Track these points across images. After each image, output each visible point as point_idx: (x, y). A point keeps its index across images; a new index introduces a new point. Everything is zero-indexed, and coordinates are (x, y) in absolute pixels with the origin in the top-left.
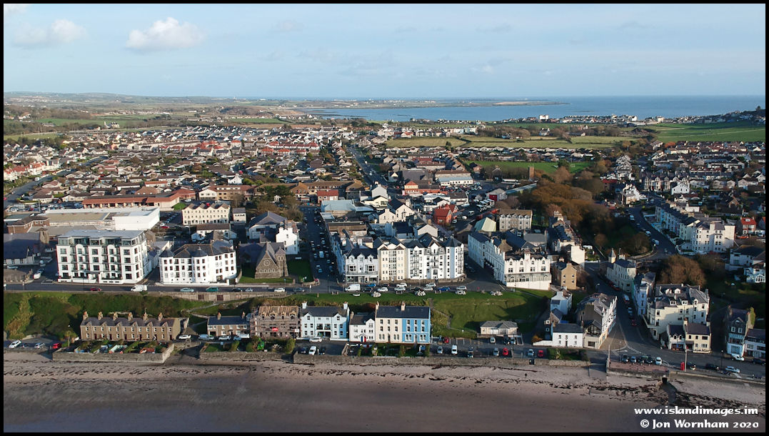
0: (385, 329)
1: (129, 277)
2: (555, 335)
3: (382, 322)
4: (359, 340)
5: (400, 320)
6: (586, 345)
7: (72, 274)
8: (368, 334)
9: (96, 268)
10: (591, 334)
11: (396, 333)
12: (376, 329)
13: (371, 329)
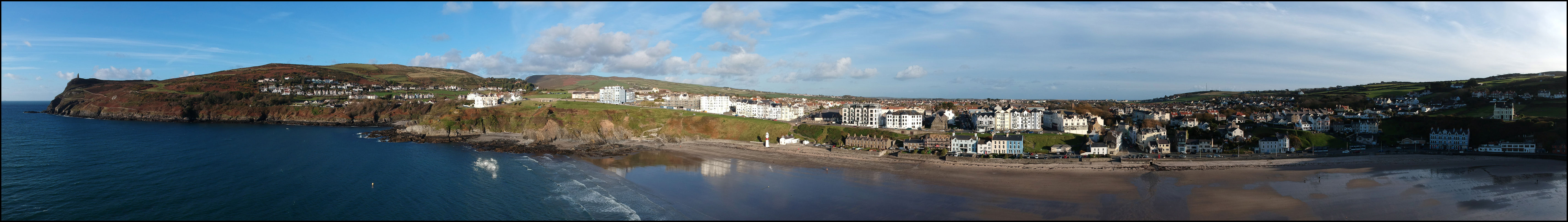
0: (997, 147)
1: (871, 123)
2: (1092, 149)
3: (995, 144)
4: (983, 153)
5: (1006, 142)
7: (847, 122)
8: (988, 149)
9: (858, 119)
10: (1110, 147)
11: (1004, 149)
12: (992, 147)
13: (989, 147)
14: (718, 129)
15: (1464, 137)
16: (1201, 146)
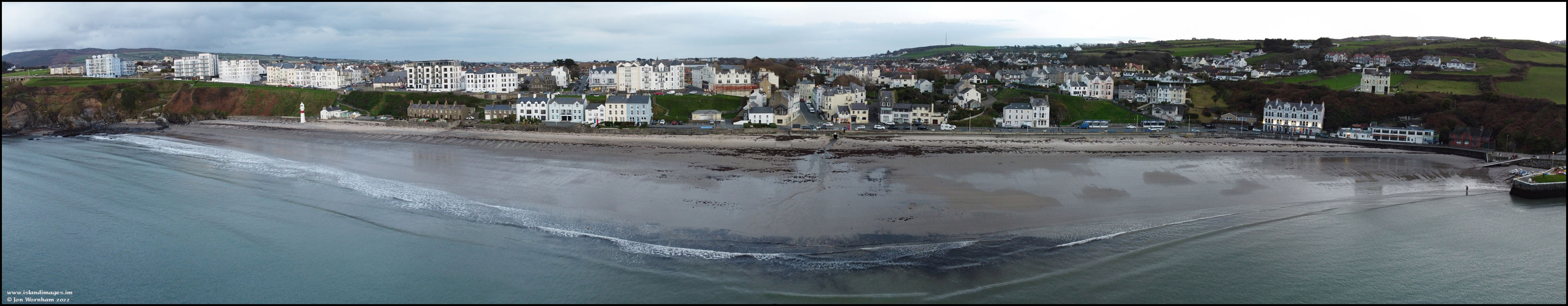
0: (614, 112)
1: (446, 87)
2: (751, 116)
3: (611, 107)
4: (593, 121)
5: (625, 105)
6: (776, 122)
7: (414, 86)
8: (600, 117)
9: (428, 81)
10: (778, 113)
11: (622, 116)
12: (606, 113)
13: (602, 113)
15: (1315, 114)
16: (915, 114)
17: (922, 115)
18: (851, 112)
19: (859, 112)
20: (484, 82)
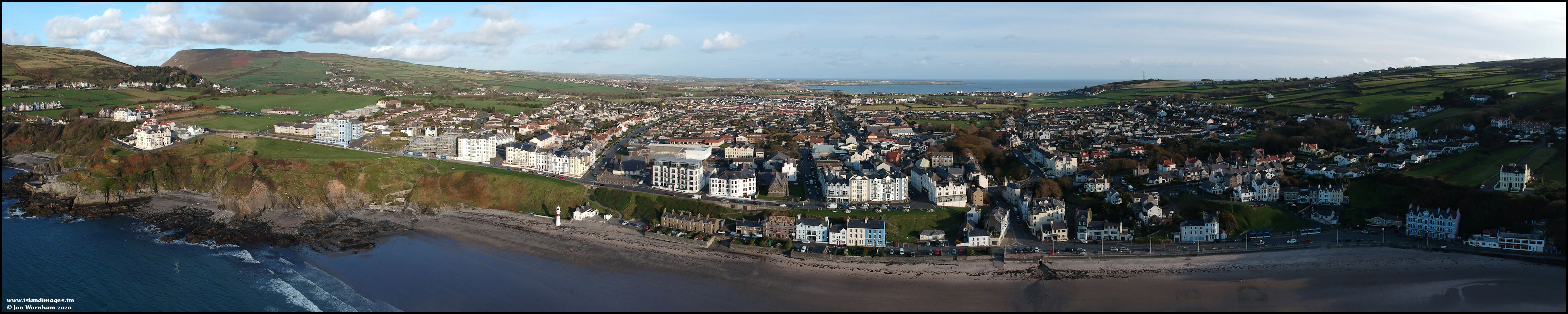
0: (854, 236)
1: (691, 189)
2: (970, 238)
3: (851, 231)
4: (835, 243)
5: (864, 230)
6: (991, 244)
7: (659, 184)
8: (841, 239)
9: (673, 181)
10: (994, 236)
11: (861, 239)
12: (848, 237)
13: (844, 236)
14: (487, 192)
15: (1451, 222)
16: (1106, 232)
17: (1112, 233)
18: (1053, 231)
19: (1059, 231)
20: (728, 186)
